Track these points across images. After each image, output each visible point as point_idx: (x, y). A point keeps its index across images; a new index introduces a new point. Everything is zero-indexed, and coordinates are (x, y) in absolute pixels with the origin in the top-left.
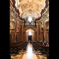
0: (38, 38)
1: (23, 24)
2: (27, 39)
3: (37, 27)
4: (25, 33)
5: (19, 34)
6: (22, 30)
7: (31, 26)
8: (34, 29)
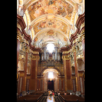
0: (66, 85)
1: (37, 59)
2: (46, 87)
3: (65, 63)
4: (40, 75)
5: (29, 77)
6: (36, 70)
7: (52, 63)
8: (58, 68)
